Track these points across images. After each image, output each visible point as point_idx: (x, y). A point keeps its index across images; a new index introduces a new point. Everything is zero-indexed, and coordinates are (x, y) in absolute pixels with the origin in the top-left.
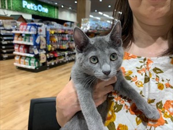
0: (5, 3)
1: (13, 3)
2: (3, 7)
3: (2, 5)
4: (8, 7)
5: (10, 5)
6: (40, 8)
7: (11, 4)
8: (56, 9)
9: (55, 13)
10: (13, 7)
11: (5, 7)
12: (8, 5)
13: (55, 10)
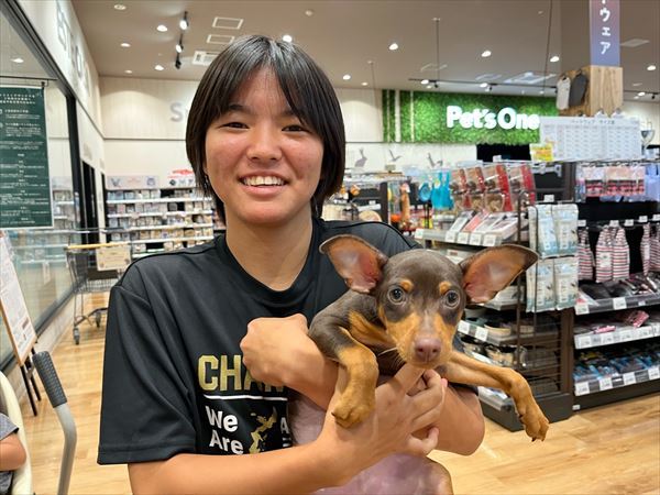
0: (393, 125)
1: (416, 120)
2: (389, 137)
3: (385, 135)
4: (402, 137)
5: (409, 126)
6: (507, 118)
7: (412, 125)
10: (415, 131)
11: (393, 137)
12: (402, 129)
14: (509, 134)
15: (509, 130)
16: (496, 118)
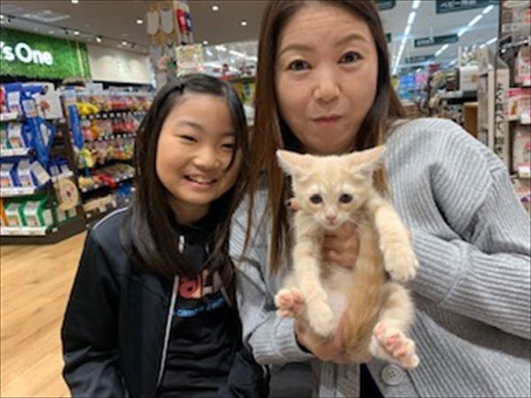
6: (24, 52)
8: (79, 52)
9: (77, 63)
13: (75, 56)
14: (29, 68)
15: (28, 64)
16: (13, 52)
